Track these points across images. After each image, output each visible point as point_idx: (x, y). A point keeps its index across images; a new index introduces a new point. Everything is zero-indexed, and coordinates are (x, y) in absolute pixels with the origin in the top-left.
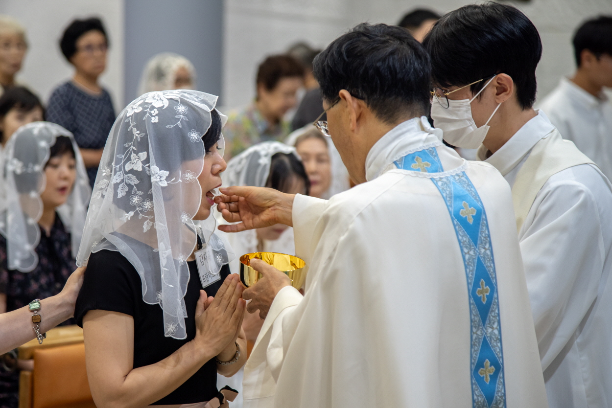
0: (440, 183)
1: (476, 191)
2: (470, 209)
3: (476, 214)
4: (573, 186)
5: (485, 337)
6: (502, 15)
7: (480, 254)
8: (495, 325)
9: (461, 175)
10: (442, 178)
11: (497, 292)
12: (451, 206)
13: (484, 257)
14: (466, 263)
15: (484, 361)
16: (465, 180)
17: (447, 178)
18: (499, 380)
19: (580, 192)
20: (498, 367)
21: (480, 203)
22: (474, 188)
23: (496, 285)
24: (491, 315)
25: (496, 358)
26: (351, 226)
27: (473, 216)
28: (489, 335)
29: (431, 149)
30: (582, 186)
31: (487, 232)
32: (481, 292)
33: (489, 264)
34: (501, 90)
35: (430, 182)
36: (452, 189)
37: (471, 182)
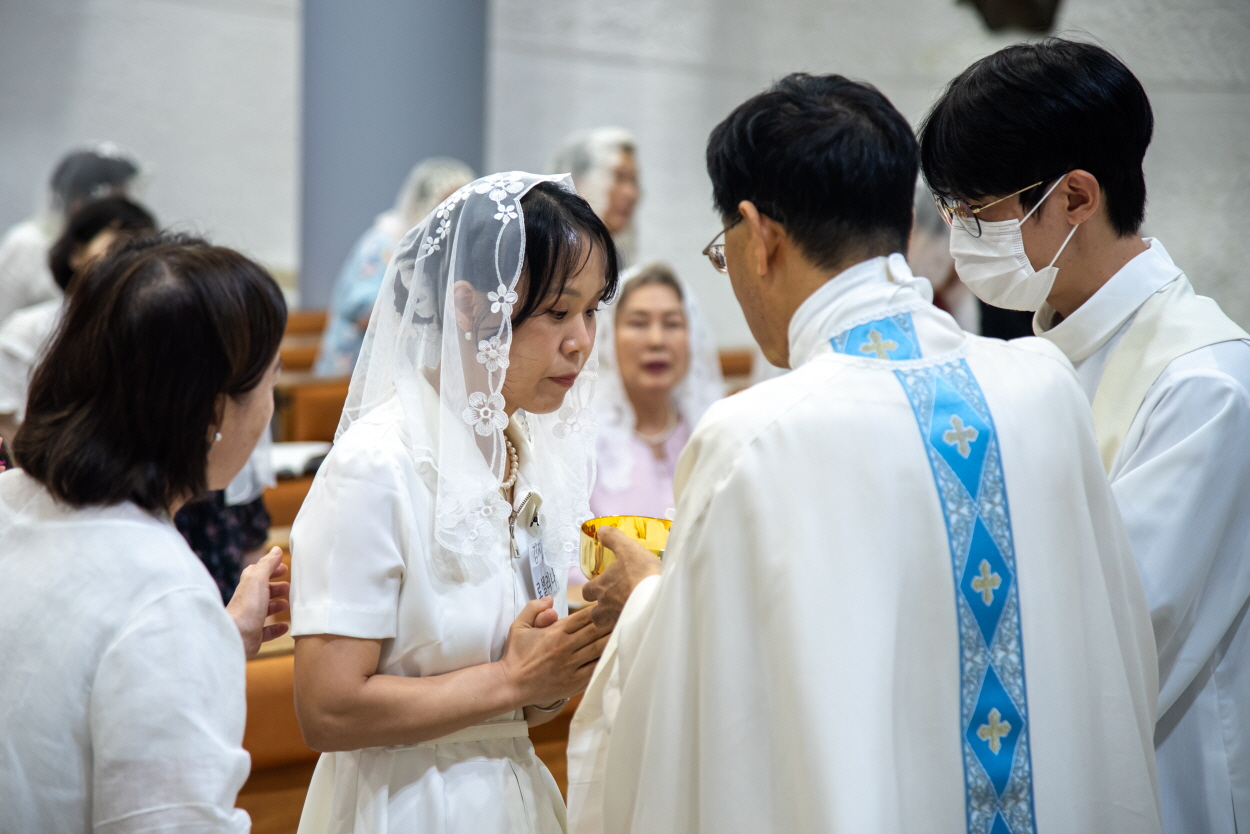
0: (910, 381)
1: (982, 395)
2: (965, 429)
3: (978, 440)
4: (1212, 380)
5: (990, 667)
6: (1076, 62)
7: (981, 513)
8: (1013, 645)
9: (957, 364)
10: (917, 371)
11: (1016, 583)
12: (927, 424)
13: (990, 520)
14: (952, 530)
15: (989, 711)
16: (963, 374)
17: (926, 371)
18: (1020, 748)
19: (1225, 391)
20: (1018, 725)
21: (987, 418)
22: (980, 390)
23: (1015, 570)
24: (1005, 628)
25: (1012, 706)
26: (737, 462)
27: (971, 444)
28: (998, 663)
29: (900, 316)
30: (1231, 381)
31: (998, 473)
32: (981, 584)
33: (999, 533)
34: (1077, 200)
35: (893, 377)
36: (934, 392)
37: (974, 379)
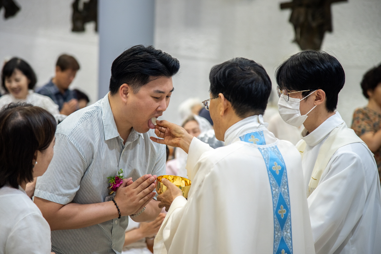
0: (263, 151)
2: (278, 166)
3: (281, 169)
4: (351, 154)
5: (282, 237)
7: (281, 191)
8: (289, 231)
9: (275, 147)
10: (264, 148)
11: (290, 212)
12: (268, 164)
13: (284, 193)
14: (273, 196)
15: (282, 250)
16: (276, 150)
17: (267, 148)
19: (354, 158)
21: (283, 163)
22: (281, 155)
23: (290, 209)
24: (286, 225)
25: (288, 249)
27: (279, 170)
28: (284, 236)
29: (260, 132)
30: (356, 155)
31: (286, 180)
32: (281, 212)
33: (286, 197)
35: (258, 150)
36: (269, 155)
37: (280, 152)
